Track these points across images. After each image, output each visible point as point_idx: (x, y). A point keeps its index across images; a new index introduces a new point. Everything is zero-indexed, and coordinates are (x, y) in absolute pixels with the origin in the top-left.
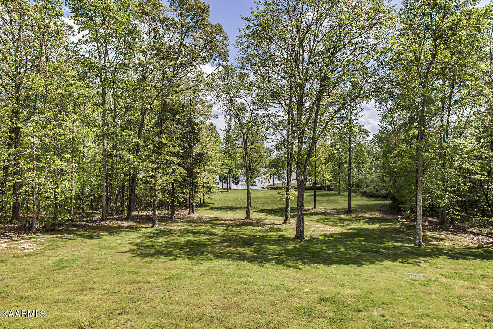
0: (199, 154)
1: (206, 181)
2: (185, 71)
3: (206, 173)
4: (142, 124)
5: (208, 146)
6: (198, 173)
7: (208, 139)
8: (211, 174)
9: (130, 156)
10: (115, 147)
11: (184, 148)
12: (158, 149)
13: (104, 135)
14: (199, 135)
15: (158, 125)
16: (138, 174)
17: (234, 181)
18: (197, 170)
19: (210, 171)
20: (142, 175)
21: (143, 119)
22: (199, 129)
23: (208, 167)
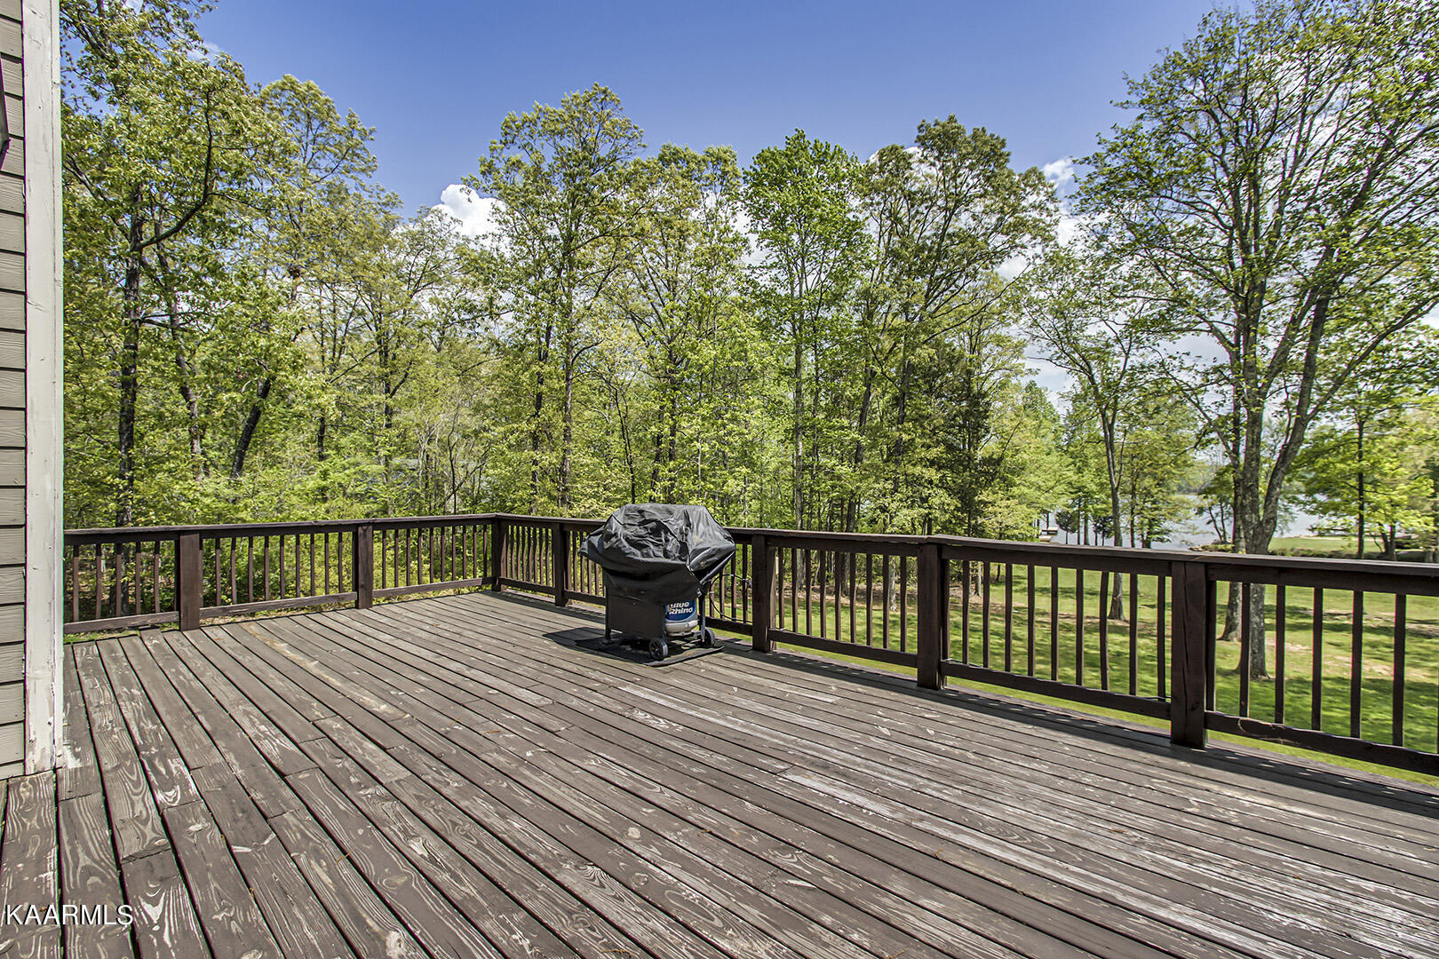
0: (988, 461)
1: (1010, 522)
2: (953, 288)
3: (1012, 502)
4: (866, 402)
5: (1015, 440)
6: (985, 503)
7: (1015, 424)
8: (1024, 506)
9: (844, 469)
10: (814, 451)
11: (950, 448)
12: (898, 450)
13: (797, 430)
14: (987, 417)
15: (898, 401)
16: (859, 503)
17: (1099, 527)
18: (985, 496)
19: (1022, 499)
20: (866, 506)
21: (868, 394)
22: (988, 404)
23: (1015, 490)
